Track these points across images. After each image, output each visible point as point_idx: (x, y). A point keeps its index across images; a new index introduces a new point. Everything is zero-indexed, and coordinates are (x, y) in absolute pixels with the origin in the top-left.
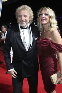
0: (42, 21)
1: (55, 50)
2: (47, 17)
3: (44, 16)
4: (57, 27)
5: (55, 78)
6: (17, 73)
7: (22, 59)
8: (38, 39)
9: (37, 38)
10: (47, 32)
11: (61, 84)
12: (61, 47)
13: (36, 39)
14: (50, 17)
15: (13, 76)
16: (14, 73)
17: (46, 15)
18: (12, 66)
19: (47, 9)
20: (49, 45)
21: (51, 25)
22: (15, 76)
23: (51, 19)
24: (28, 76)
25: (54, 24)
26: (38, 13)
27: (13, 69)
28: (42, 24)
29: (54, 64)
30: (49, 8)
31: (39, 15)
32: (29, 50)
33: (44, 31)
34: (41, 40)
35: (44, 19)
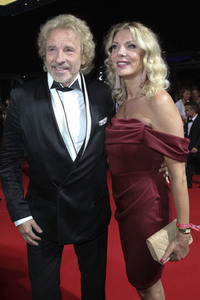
0: (119, 66)
1: (163, 154)
2: (134, 54)
3: (123, 51)
4: (167, 82)
5: (160, 243)
6: (41, 231)
7: (59, 185)
8: (109, 123)
9: (106, 119)
10: (136, 99)
11: (179, 258)
12: (180, 146)
13: (102, 122)
14: (143, 53)
15: (31, 240)
16: (34, 230)
17: (132, 46)
18: (27, 207)
19: (132, 30)
20: (143, 141)
21: (147, 79)
22: (35, 240)
23: (145, 60)
24: (78, 239)
25: (156, 72)
26: (107, 41)
27: (31, 217)
28: (120, 77)
29: (158, 199)
30: (139, 25)
31: (111, 50)
32: (79, 155)
33: (129, 97)
34: (117, 124)
35: (125, 60)
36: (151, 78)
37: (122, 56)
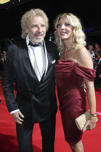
0: (61, 34)
1: (83, 77)
2: (69, 29)
3: (63, 27)
4: (85, 42)
5: (82, 121)
6: (23, 117)
7: (32, 94)
9: (55, 60)
10: (70, 50)
11: (91, 129)
13: (54, 62)
14: (73, 28)
15: (18, 121)
16: (20, 116)
17: (68, 25)
18: (16, 105)
19: (68, 16)
20: (74, 71)
21: (75, 40)
22: (21, 121)
23: (74, 31)
24: (42, 120)
25: (79, 38)
26: (55, 22)
27: (18, 110)
28: (62, 40)
29: (80, 99)
30: (71, 14)
31: (57, 26)
32: (42, 78)
33: (66, 50)
34: (60, 63)
35: (64, 31)
36: (77, 40)
37: (63, 29)
